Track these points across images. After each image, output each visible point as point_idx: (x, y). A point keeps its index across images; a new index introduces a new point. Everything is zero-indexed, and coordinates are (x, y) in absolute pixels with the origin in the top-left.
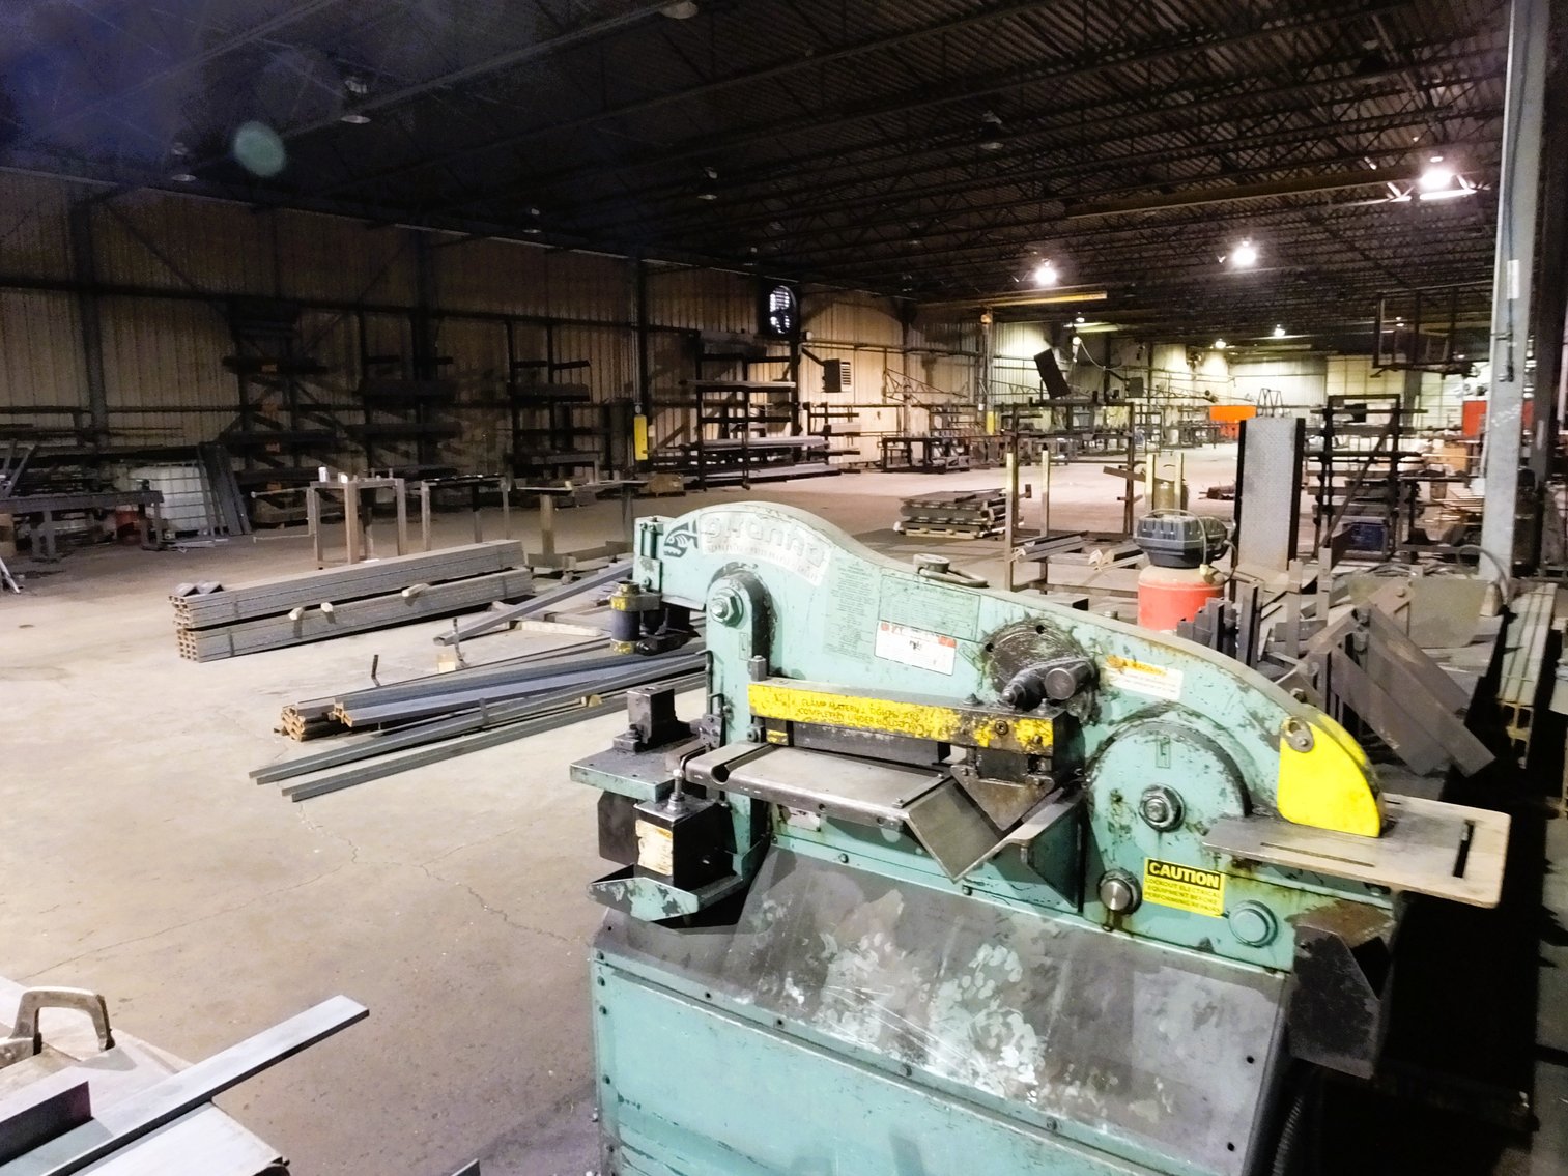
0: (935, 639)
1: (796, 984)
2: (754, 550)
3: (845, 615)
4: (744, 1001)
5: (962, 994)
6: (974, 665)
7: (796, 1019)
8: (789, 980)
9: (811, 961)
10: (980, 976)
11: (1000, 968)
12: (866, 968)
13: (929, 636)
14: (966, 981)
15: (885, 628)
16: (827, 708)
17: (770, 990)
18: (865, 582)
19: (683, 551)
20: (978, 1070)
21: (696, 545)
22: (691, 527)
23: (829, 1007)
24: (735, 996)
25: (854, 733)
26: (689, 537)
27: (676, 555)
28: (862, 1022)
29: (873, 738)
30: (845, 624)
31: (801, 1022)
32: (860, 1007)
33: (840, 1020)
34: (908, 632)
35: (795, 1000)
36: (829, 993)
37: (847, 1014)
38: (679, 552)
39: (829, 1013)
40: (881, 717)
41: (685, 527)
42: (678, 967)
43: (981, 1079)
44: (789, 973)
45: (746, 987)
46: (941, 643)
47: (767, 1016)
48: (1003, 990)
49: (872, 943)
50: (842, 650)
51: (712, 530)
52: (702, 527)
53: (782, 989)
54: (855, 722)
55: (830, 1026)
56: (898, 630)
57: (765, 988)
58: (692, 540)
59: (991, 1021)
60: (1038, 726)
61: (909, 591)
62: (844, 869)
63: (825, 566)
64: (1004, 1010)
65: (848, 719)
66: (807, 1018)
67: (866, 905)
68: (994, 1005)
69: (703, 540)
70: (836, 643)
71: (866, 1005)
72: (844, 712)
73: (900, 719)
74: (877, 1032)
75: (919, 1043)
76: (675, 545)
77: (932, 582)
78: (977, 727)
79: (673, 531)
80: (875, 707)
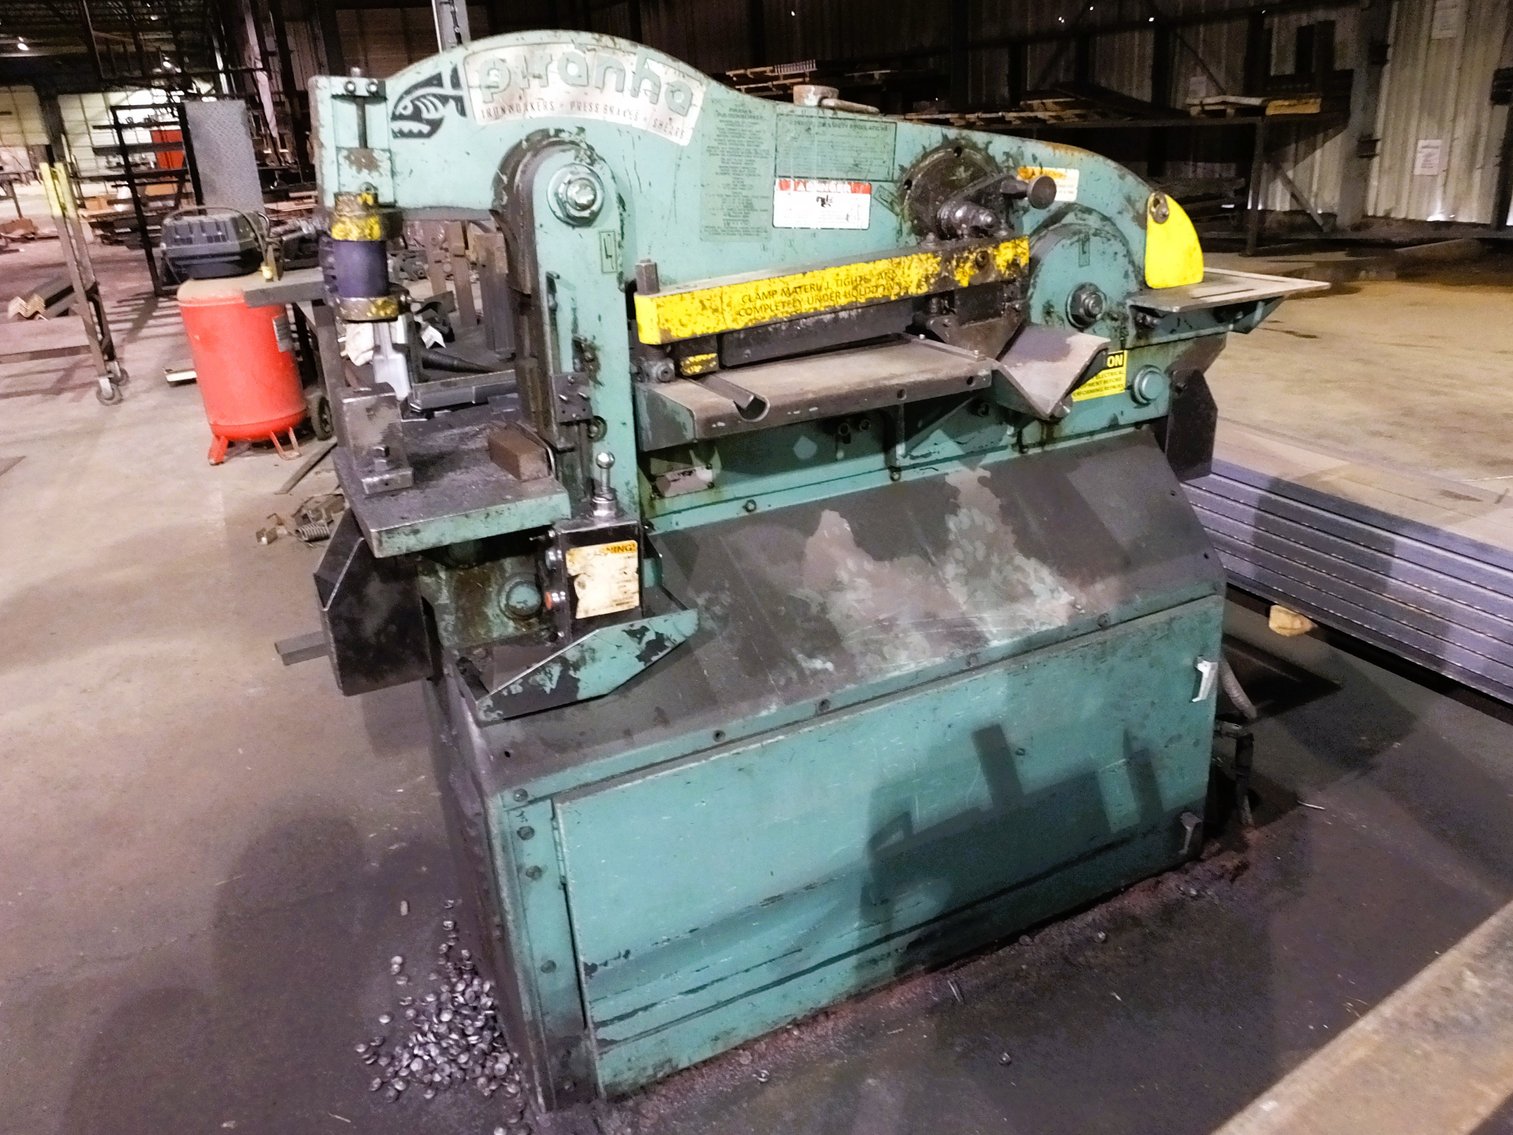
0: (847, 187)
1: (811, 656)
2: (575, 105)
3: (729, 179)
4: (772, 710)
5: (964, 566)
6: (892, 210)
7: (842, 687)
8: (800, 657)
9: (806, 625)
10: (964, 542)
11: (973, 526)
12: (862, 597)
13: (840, 184)
14: (958, 553)
15: (784, 187)
16: (779, 298)
17: (789, 680)
18: (757, 128)
19: (435, 125)
20: (1029, 617)
21: (463, 112)
22: (447, 80)
23: (864, 654)
24: (758, 712)
25: (810, 321)
26: (444, 99)
27: (420, 135)
28: (906, 646)
29: (836, 320)
30: (729, 193)
31: (850, 687)
32: (892, 634)
33: (884, 658)
34: (815, 187)
35: (825, 671)
36: (852, 643)
37: (885, 649)
38: (426, 129)
39: (869, 658)
40: (850, 287)
41: (436, 80)
42: (660, 730)
43: (1037, 623)
44: (794, 650)
45: (760, 695)
46: (854, 191)
47: (808, 705)
48: (992, 544)
49: (849, 572)
50: (729, 230)
51: (493, 78)
52: (471, 77)
53: (801, 672)
54: (817, 305)
55: (881, 670)
56: (801, 187)
57: (782, 682)
58: (452, 104)
59: (1004, 574)
60: (1016, 247)
61: (812, 132)
62: (753, 518)
63: (694, 113)
64: (1006, 557)
65: (807, 304)
66: (853, 676)
67: (811, 540)
68: (995, 559)
69: (476, 100)
70: (719, 221)
71: (894, 628)
72: (803, 296)
73: (873, 283)
74: (926, 644)
75: (969, 629)
76: (416, 116)
77: (841, 114)
78: (958, 266)
79: (408, 92)
80: (842, 276)
